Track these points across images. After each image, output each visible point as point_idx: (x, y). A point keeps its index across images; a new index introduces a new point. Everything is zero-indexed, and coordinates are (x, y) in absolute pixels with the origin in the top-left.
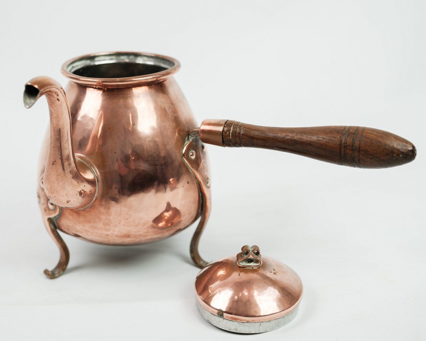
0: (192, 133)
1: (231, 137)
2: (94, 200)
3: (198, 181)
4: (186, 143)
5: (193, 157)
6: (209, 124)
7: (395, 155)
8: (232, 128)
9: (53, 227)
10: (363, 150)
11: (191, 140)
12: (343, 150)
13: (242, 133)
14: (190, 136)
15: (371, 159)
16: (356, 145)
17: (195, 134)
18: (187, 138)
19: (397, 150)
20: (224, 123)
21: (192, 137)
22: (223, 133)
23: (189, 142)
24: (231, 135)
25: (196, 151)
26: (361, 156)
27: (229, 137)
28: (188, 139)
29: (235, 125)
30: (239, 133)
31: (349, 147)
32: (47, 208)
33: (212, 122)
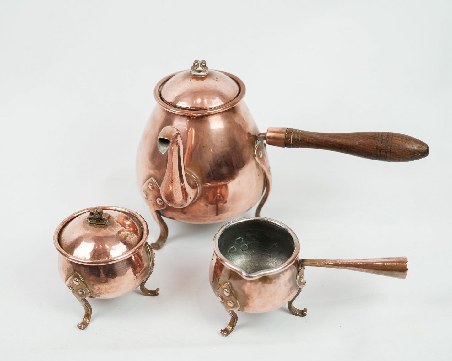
0: (259, 138)
1: (291, 143)
2: (196, 199)
3: (264, 171)
4: (256, 146)
5: (261, 156)
6: (274, 132)
7: (415, 155)
8: (292, 135)
9: (158, 215)
10: (393, 153)
11: (258, 144)
12: (378, 152)
13: (300, 139)
14: (257, 141)
15: (399, 158)
16: (388, 149)
17: (261, 139)
18: (255, 143)
19: (417, 151)
20: (285, 131)
21: (259, 141)
22: (285, 140)
23: (257, 145)
24: (291, 141)
25: (262, 151)
26: (392, 156)
27: (290, 142)
28: (257, 144)
29: (294, 133)
30: (298, 139)
31: (383, 151)
32: (155, 204)
33: (276, 130)
